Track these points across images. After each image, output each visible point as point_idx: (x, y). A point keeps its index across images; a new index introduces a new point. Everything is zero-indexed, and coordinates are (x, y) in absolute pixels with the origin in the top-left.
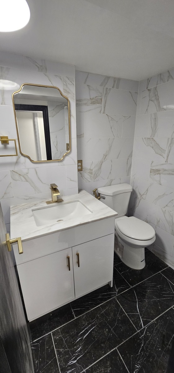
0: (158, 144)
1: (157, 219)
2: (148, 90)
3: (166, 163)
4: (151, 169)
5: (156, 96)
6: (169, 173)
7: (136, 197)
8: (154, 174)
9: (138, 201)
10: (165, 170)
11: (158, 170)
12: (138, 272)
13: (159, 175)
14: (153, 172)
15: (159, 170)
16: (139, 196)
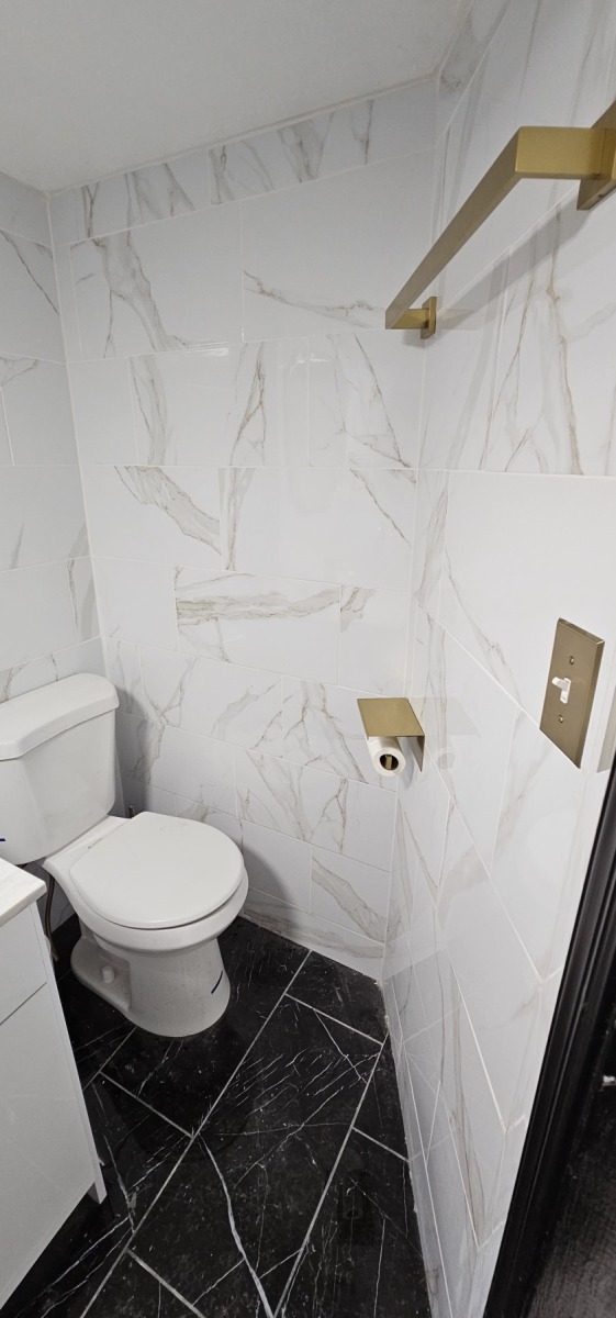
0: (184, 495)
1: (239, 795)
2: (97, 243)
3: (230, 572)
4: (179, 602)
5: (134, 275)
6: (250, 612)
7: (143, 723)
8: (194, 620)
9: (152, 736)
10: (232, 602)
11: (207, 604)
12: (210, 1038)
13: (212, 622)
14: (189, 613)
15: (211, 604)
16: (152, 716)
